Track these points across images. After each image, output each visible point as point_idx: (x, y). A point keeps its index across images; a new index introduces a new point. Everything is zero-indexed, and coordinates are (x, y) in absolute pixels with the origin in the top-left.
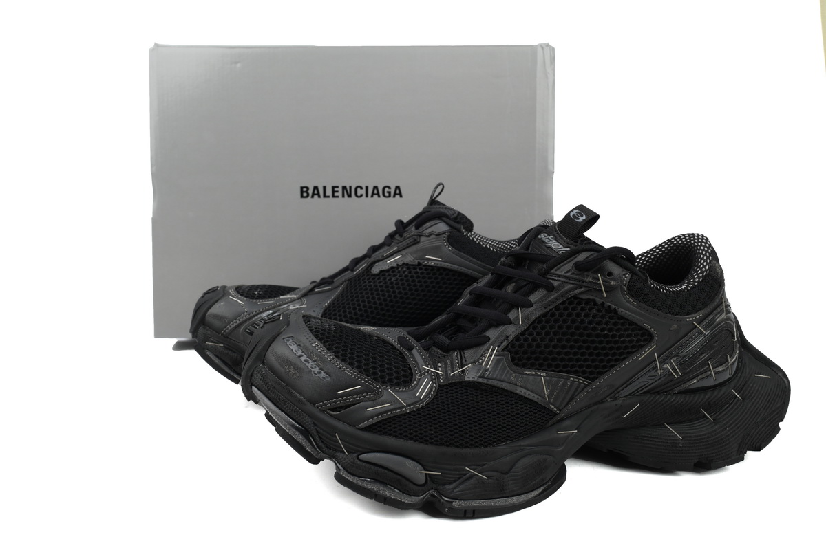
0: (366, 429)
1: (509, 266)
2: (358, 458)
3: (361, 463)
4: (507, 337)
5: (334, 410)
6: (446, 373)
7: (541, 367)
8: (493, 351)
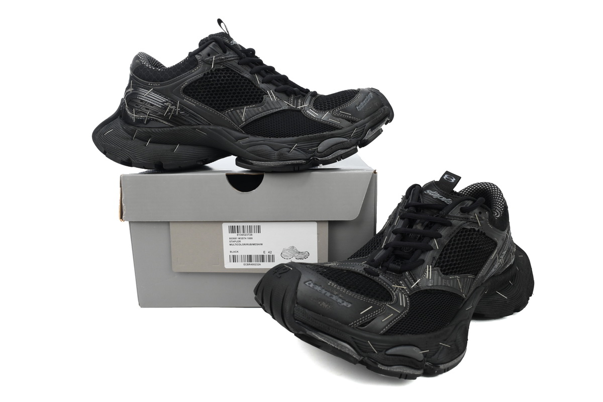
0: (384, 334)
1: (414, 212)
2: (385, 354)
3: (389, 357)
4: (434, 258)
5: (363, 325)
6: (408, 287)
7: (455, 273)
8: (429, 268)
